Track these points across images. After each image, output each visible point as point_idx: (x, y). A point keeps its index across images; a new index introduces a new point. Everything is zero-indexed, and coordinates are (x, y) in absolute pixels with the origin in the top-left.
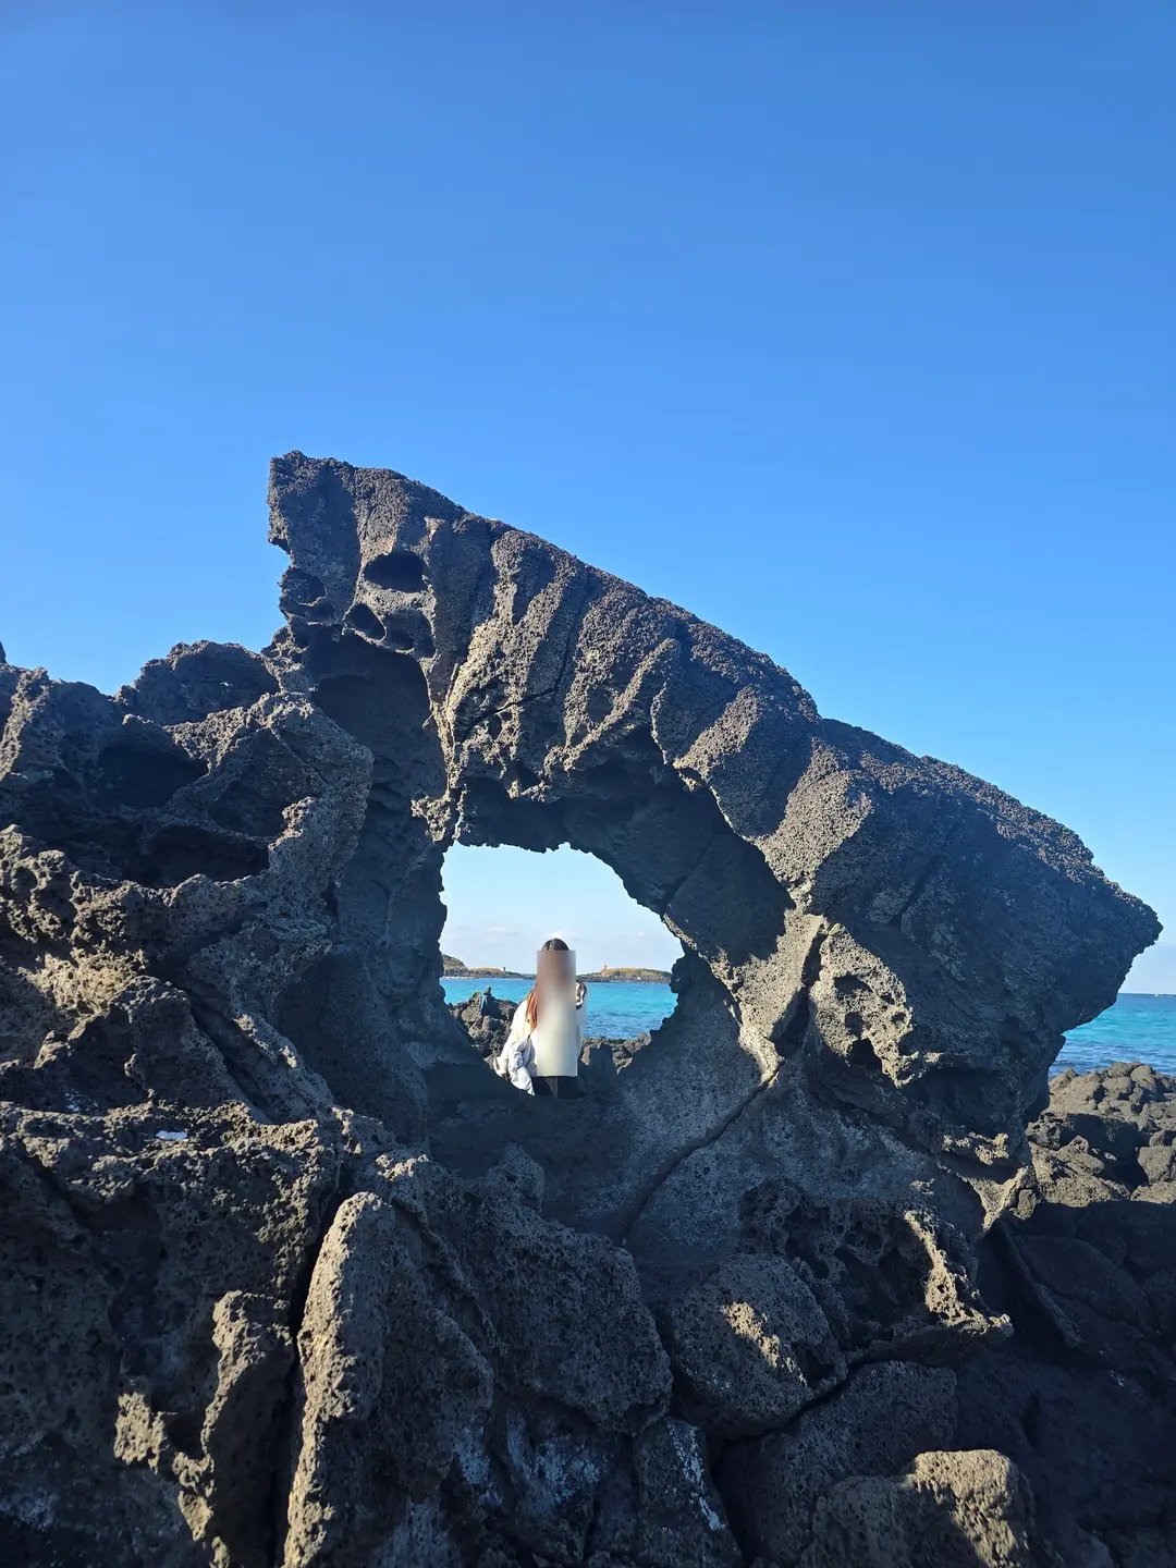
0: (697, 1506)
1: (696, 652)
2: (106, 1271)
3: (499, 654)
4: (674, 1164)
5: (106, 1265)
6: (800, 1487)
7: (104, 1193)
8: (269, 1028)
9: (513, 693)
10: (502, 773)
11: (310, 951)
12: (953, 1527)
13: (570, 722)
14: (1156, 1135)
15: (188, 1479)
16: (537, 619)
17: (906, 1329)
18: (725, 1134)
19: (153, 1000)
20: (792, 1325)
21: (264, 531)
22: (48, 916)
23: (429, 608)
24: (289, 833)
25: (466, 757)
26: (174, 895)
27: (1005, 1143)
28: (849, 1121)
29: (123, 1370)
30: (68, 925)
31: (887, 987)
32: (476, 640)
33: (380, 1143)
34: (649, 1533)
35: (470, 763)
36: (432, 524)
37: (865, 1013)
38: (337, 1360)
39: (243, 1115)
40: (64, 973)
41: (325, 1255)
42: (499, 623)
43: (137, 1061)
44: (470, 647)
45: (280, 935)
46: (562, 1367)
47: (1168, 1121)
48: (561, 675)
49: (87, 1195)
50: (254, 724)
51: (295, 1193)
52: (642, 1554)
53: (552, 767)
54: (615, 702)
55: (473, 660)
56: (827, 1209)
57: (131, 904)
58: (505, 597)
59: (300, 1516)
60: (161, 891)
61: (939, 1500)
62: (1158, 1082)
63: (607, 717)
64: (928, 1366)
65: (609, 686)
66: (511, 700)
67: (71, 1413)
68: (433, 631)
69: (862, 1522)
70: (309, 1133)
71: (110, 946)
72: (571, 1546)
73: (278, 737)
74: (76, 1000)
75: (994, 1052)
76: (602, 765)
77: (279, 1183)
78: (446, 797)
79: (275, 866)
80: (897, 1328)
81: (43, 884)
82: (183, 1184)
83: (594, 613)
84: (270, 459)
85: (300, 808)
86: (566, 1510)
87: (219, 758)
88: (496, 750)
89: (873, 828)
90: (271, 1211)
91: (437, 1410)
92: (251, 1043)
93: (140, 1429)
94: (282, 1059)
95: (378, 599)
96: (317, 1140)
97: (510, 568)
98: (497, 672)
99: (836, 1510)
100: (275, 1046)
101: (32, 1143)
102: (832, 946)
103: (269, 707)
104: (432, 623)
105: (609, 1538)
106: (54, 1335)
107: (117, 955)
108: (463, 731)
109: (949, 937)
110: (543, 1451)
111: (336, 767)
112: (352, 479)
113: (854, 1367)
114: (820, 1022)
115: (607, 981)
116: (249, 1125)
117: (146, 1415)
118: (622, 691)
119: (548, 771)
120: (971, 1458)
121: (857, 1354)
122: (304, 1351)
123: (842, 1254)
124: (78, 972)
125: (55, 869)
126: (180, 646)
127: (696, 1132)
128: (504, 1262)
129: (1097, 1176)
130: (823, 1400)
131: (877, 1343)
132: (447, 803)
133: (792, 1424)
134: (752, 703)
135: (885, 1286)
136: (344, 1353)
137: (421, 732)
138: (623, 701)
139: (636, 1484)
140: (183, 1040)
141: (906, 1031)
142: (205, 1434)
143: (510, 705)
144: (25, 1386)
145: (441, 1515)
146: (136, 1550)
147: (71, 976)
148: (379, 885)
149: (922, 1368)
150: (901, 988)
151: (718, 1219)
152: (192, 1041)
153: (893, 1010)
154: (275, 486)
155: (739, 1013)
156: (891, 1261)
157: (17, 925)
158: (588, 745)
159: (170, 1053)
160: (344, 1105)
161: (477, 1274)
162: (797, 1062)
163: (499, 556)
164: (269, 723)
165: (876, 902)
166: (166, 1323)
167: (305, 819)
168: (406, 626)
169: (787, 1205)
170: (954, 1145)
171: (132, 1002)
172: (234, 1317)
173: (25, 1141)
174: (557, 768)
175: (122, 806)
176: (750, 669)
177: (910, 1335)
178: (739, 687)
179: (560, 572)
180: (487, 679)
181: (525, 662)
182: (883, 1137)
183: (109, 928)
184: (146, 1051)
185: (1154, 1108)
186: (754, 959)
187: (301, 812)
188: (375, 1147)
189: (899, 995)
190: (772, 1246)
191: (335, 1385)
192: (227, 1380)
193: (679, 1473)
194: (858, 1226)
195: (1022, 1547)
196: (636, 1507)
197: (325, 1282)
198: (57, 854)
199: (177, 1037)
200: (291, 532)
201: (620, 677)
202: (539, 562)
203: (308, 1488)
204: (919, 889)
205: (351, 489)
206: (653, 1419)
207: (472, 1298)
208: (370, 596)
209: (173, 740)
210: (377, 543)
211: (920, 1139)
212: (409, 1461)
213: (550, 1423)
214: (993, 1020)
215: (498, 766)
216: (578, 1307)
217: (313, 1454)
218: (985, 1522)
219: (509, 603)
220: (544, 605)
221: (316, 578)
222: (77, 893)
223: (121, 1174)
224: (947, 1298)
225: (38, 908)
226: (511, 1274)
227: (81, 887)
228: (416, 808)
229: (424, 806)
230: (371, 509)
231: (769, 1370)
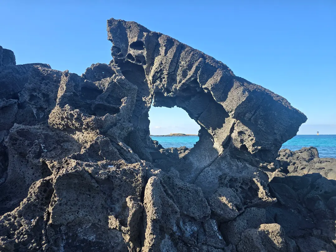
0: (217, 235)
1: (207, 61)
2: (103, 193)
3: (162, 63)
4: (202, 171)
5: (102, 192)
6: (238, 231)
7: (102, 178)
8: (126, 145)
9: (165, 72)
10: (163, 91)
11: (130, 129)
12: (269, 238)
13: (178, 79)
14: (292, 163)
15: (125, 231)
16: (170, 55)
17: (255, 201)
18: (212, 165)
19: (103, 140)
20: (234, 201)
21: (107, 38)
22: (77, 123)
23: (145, 53)
24: (123, 105)
25: (155, 87)
26: (104, 118)
27: (273, 164)
28: (239, 161)
29: (109, 211)
30: (82, 125)
31: (250, 133)
32: (156, 60)
33: (151, 167)
34: (208, 240)
35: (156, 89)
36: (145, 34)
37: (244, 139)
38: (153, 208)
39: (124, 162)
40: (81, 135)
41: (147, 189)
42: (161, 56)
43: (101, 152)
44: (154, 62)
45: (124, 126)
46: (189, 209)
47: (294, 161)
48: (176, 68)
49: (99, 178)
50: (112, 81)
51: (139, 177)
52: (208, 244)
53: (174, 89)
54: (188, 73)
55: (155, 65)
56: (237, 178)
57: (96, 121)
58: (162, 50)
59: (149, 237)
60: (101, 117)
61: (266, 233)
62: (291, 153)
63: (187, 77)
64: (259, 208)
65: (187, 70)
66: (165, 74)
67: (99, 220)
68: (146, 59)
69: (252, 237)
70: (139, 165)
71: (91, 129)
72: (195, 242)
73: (118, 84)
74: (84, 140)
75: (272, 146)
76: (185, 88)
77: (135, 175)
78: (150, 96)
79: (121, 112)
80: (253, 201)
81: (76, 116)
82: (117, 176)
83: (183, 53)
84: (107, 20)
85: (125, 99)
86: (192, 235)
87: (106, 89)
88: (161, 85)
89: (248, 100)
90: (134, 180)
91: (170, 218)
92: (122, 148)
93: (114, 222)
94: (129, 151)
95: (133, 52)
96: (141, 166)
97: (164, 43)
98: (161, 68)
99: (246, 235)
100: (127, 149)
101: (87, 168)
102: (237, 125)
103: (115, 77)
104: (146, 57)
105: (201, 241)
106: (94, 205)
107: (93, 131)
108: (154, 82)
109: (262, 122)
110: (186, 225)
111: (130, 90)
112: (125, 24)
113: (245, 208)
114: (234, 141)
115: (172, 136)
116: (125, 164)
117: (115, 220)
118: (190, 71)
119: (173, 90)
120: (273, 225)
121: (245, 206)
122: (146, 207)
123: (241, 187)
124: (85, 135)
125: (78, 113)
126: (93, 64)
127: (206, 165)
128: (176, 190)
129: (279, 172)
130: (240, 215)
131: (249, 204)
132: (150, 98)
133: (235, 219)
134: (221, 72)
135: (249, 193)
136: (154, 207)
137: (143, 82)
138: (191, 73)
139: (205, 231)
140: (110, 147)
141: (254, 142)
142: (128, 223)
143: (164, 75)
144: (90, 215)
145: (169, 237)
146: (112, 245)
147: (82, 136)
148: (136, 116)
149: (258, 209)
150: (253, 133)
151: (212, 181)
152: (111, 148)
153: (251, 138)
154: (109, 26)
155: (214, 140)
156: (251, 189)
157: (70, 125)
158: (183, 83)
159: (107, 150)
160: (143, 160)
161: (172, 192)
162: (228, 150)
163: (161, 41)
164: (116, 81)
165: (246, 115)
166: (115, 202)
167: (126, 101)
168: (140, 58)
169: (229, 178)
170: (263, 165)
171: (99, 140)
172: (131, 201)
173: (85, 168)
174: (175, 89)
175: (87, 100)
176: (219, 64)
177: (256, 202)
178: (217, 68)
179: (175, 44)
180: (159, 69)
181: (168, 65)
182: (246, 164)
183: (91, 125)
184: (103, 150)
185: (291, 158)
186: (217, 129)
187: (125, 100)
188: (150, 168)
189: (252, 135)
190: (226, 186)
191: (154, 213)
192: (132, 212)
193: (213, 229)
194: (243, 182)
195: (283, 241)
196: (205, 235)
197: (149, 194)
198: (78, 110)
199: (108, 147)
200: (113, 37)
201: (190, 67)
202: (170, 42)
203: (150, 232)
204: (255, 112)
205: (125, 26)
206: (207, 219)
207: (172, 197)
208: (132, 51)
209: (95, 85)
210: (132, 39)
211: (255, 164)
212: (166, 227)
213: (187, 220)
214: (272, 139)
215: (162, 89)
216: (191, 198)
217: (151, 226)
218: (275, 237)
219: (164, 51)
220: (172, 51)
221: (119, 48)
222: (83, 118)
223: (105, 174)
224: (263, 195)
225: (75, 122)
226: (178, 192)
227: (84, 117)
228: (144, 100)
229: (145, 99)
230: (130, 31)
231: (230, 209)
